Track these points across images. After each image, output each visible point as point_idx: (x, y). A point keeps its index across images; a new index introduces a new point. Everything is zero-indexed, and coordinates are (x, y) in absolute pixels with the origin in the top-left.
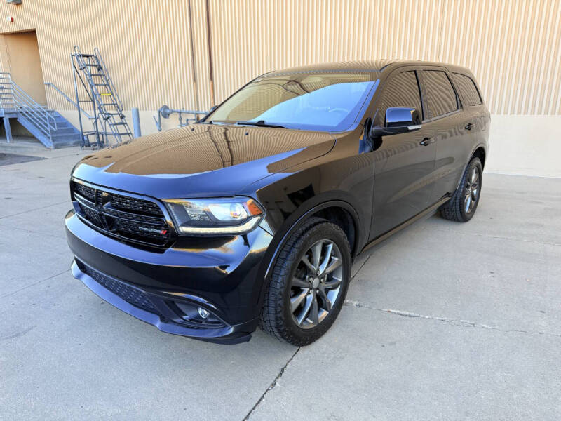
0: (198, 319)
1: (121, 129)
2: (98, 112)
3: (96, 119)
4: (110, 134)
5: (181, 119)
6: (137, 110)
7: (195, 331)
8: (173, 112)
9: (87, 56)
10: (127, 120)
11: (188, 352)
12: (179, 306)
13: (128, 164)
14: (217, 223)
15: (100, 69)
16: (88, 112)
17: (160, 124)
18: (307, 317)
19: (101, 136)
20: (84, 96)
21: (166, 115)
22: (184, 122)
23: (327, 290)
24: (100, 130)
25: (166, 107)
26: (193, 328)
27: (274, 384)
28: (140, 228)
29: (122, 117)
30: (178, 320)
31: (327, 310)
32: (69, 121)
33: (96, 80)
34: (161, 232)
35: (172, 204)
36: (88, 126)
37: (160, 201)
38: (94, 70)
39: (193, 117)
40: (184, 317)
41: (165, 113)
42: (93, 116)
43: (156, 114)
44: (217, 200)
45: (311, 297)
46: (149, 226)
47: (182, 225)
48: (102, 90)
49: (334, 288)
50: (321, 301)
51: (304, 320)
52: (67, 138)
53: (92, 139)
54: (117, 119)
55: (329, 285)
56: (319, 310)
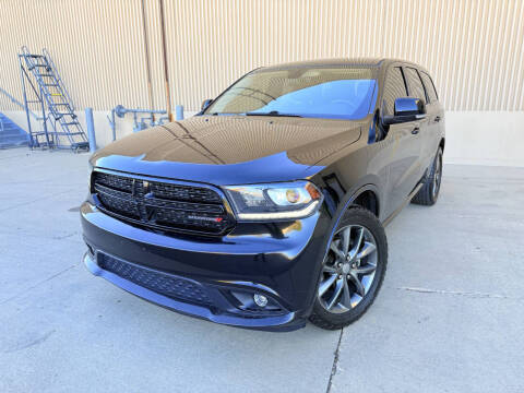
0: (254, 307)
1: (73, 129)
2: (47, 112)
3: (45, 119)
4: (61, 134)
5: (135, 118)
6: (91, 110)
7: (254, 320)
8: (128, 111)
9: (35, 57)
10: (78, 119)
11: (233, 344)
12: (236, 295)
13: (167, 153)
14: (277, 209)
15: (49, 69)
16: (36, 112)
17: (113, 123)
18: (337, 301)
19: (50, 136)
20: (31, 96)
21: (121, 115)
22: (139, 121)
23: (360, 276)
24: (50, 129)
25: (120, 107)
26: (251, 317)
27: (335, 369)
28: (190, 217)
29: (74, 117)
30: (234, 310)
31: (360, 294)
32: (15, 121)
33: (46, 80)
34: (215, 220)
35: (231, 191)
36: (37, 127)
37: (218, 187)
38: (43, 71)
39: (149, 116)
40: (241, 307)
41: (120, 112)
42: (42, 116)
43: (110, 113)
44: (278, 185)
45: (341, 282)
46: (199, 214)
47: (242, 212)
48: (51, 90)
49: (368, 273)
50: (353, 286)
51: (335, 305)
52: (13, 138)
53: (42, 139)
54: (68, 119)
55: (363, 271)
56: (352, 296)
